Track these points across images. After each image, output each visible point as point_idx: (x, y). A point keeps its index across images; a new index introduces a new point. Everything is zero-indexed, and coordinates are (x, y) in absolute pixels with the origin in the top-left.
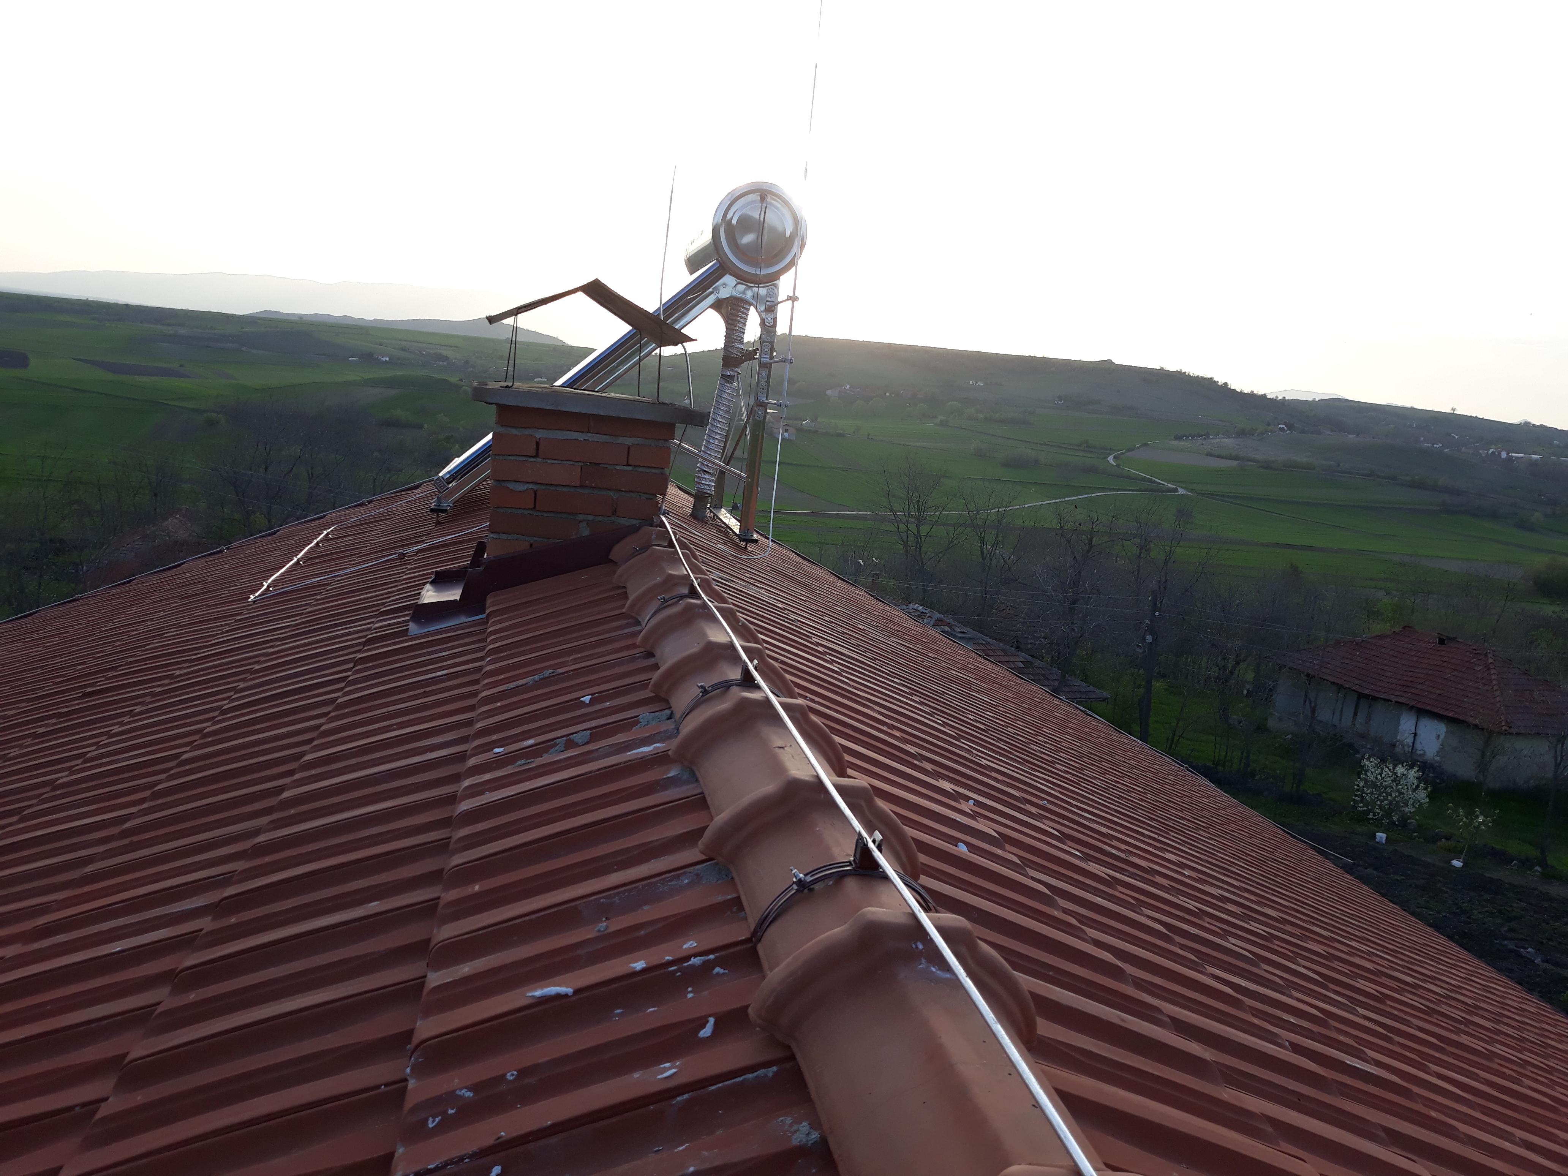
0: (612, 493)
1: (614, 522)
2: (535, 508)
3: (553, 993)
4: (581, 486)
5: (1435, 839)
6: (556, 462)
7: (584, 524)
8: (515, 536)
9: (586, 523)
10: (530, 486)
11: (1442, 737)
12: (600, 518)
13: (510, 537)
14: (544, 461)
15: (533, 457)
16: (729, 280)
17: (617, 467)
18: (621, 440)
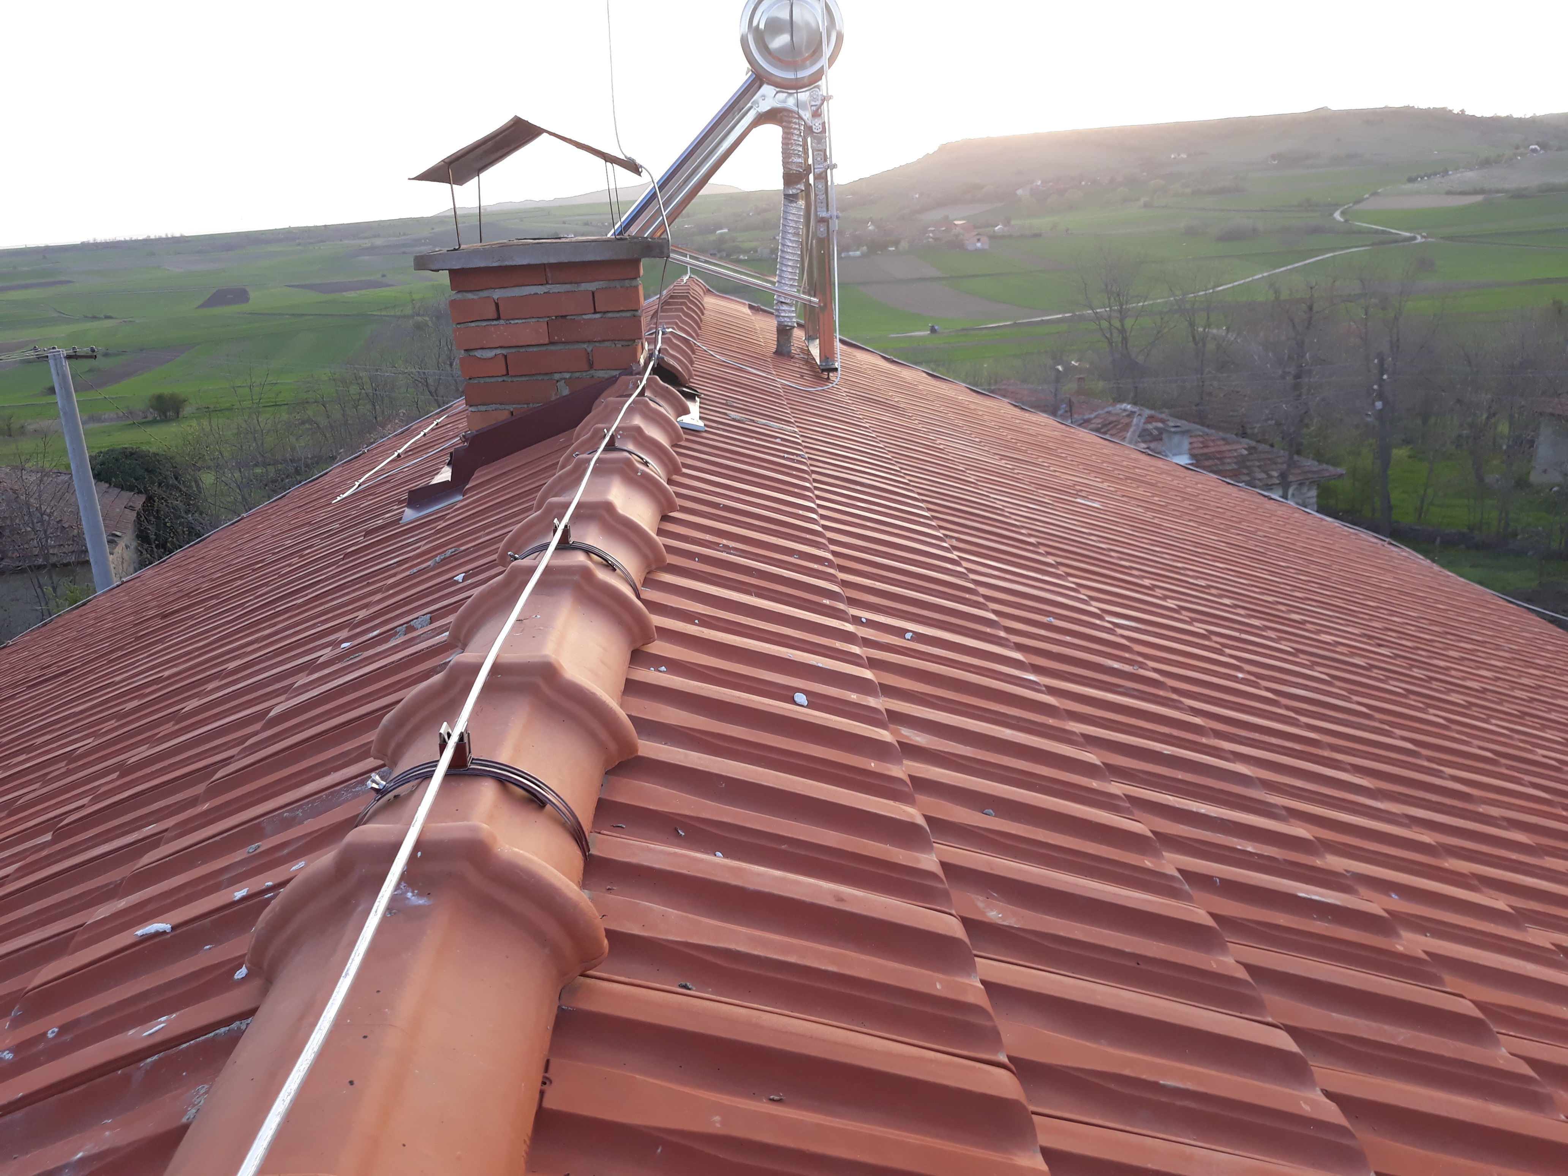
0: (585, 346)
1: (593, 376)
2: (508, 374)
3: (153, 931)
4: (551, 343)
6: (520, 321)
7: (562, 383)
8: (494, 407)
9: (564, 381)
10: (498, 351)
12: (577, 375)
13: (489, 408)
14: (508, 322)
15: (496, 320)
16: (767, 90)
17: (585, 317)
18: (584, 286)
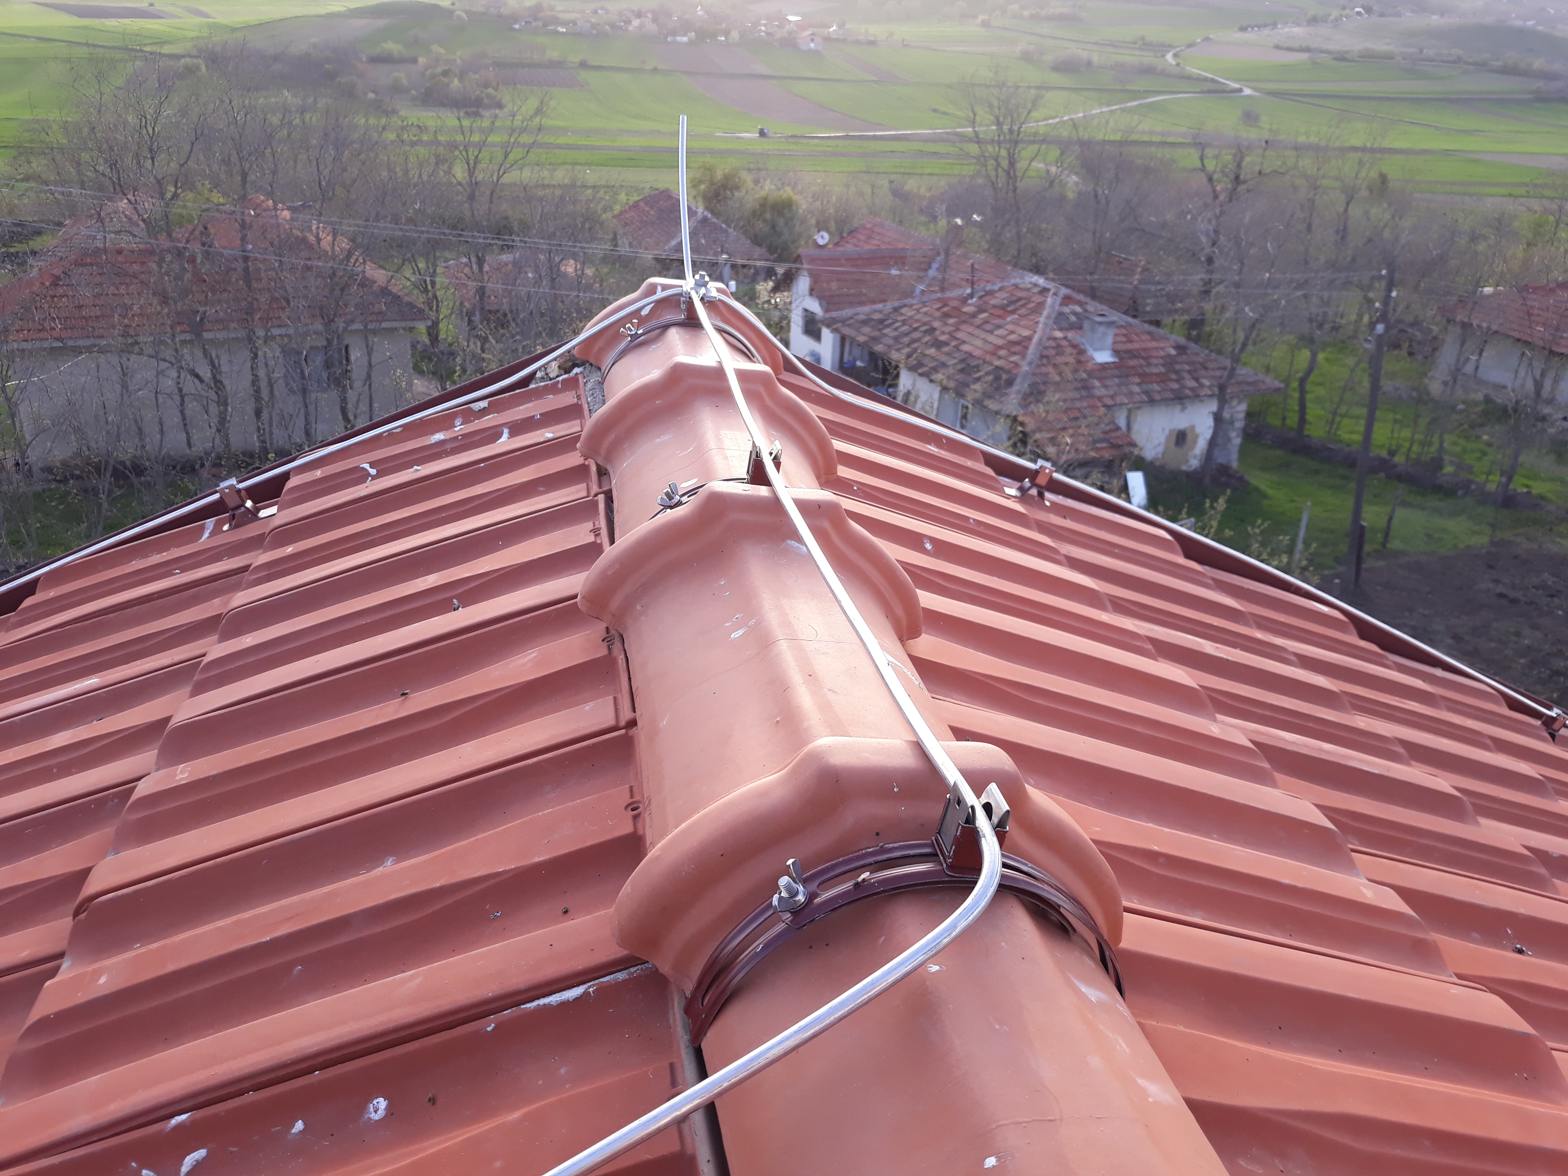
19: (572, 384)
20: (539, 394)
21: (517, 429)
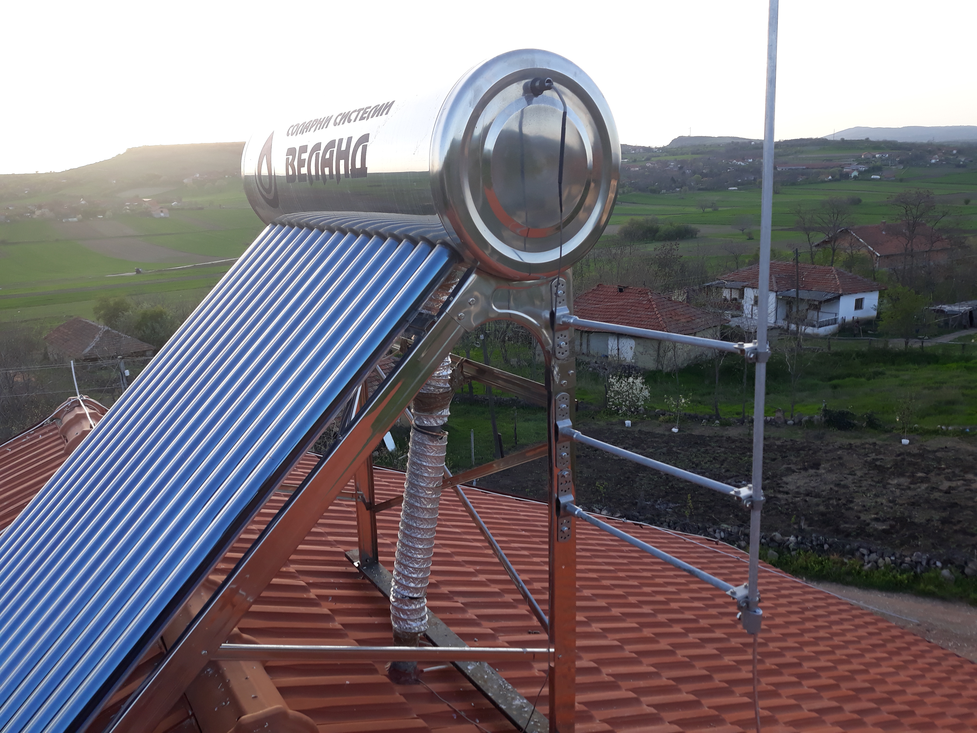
5: (657, 416)
11: (633, 347)
19: (54, 423)
20: (46, 427)
21: (42, 435)
